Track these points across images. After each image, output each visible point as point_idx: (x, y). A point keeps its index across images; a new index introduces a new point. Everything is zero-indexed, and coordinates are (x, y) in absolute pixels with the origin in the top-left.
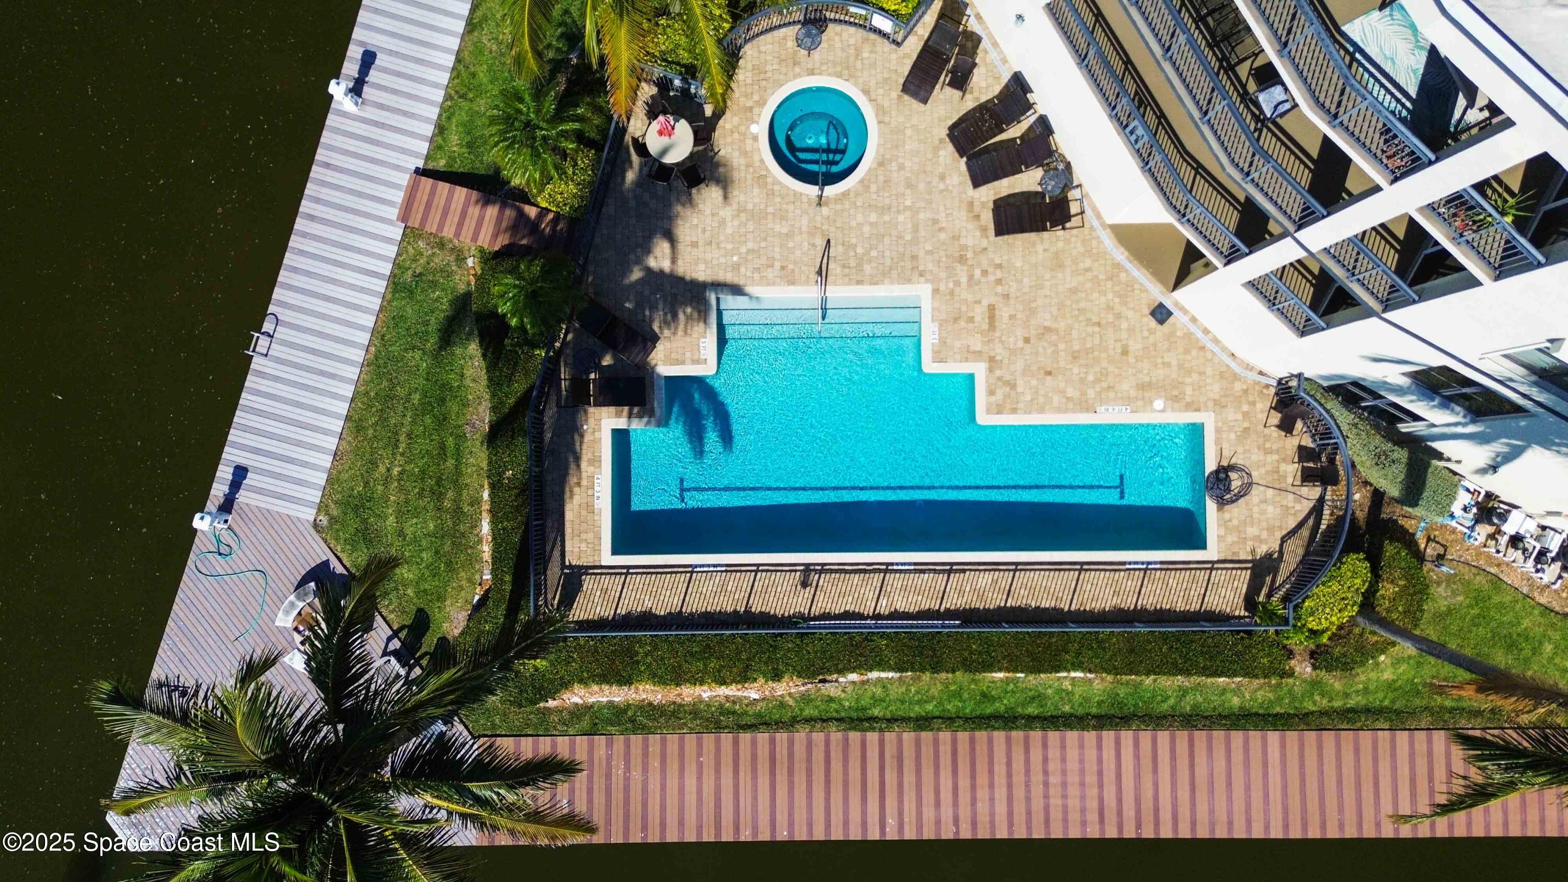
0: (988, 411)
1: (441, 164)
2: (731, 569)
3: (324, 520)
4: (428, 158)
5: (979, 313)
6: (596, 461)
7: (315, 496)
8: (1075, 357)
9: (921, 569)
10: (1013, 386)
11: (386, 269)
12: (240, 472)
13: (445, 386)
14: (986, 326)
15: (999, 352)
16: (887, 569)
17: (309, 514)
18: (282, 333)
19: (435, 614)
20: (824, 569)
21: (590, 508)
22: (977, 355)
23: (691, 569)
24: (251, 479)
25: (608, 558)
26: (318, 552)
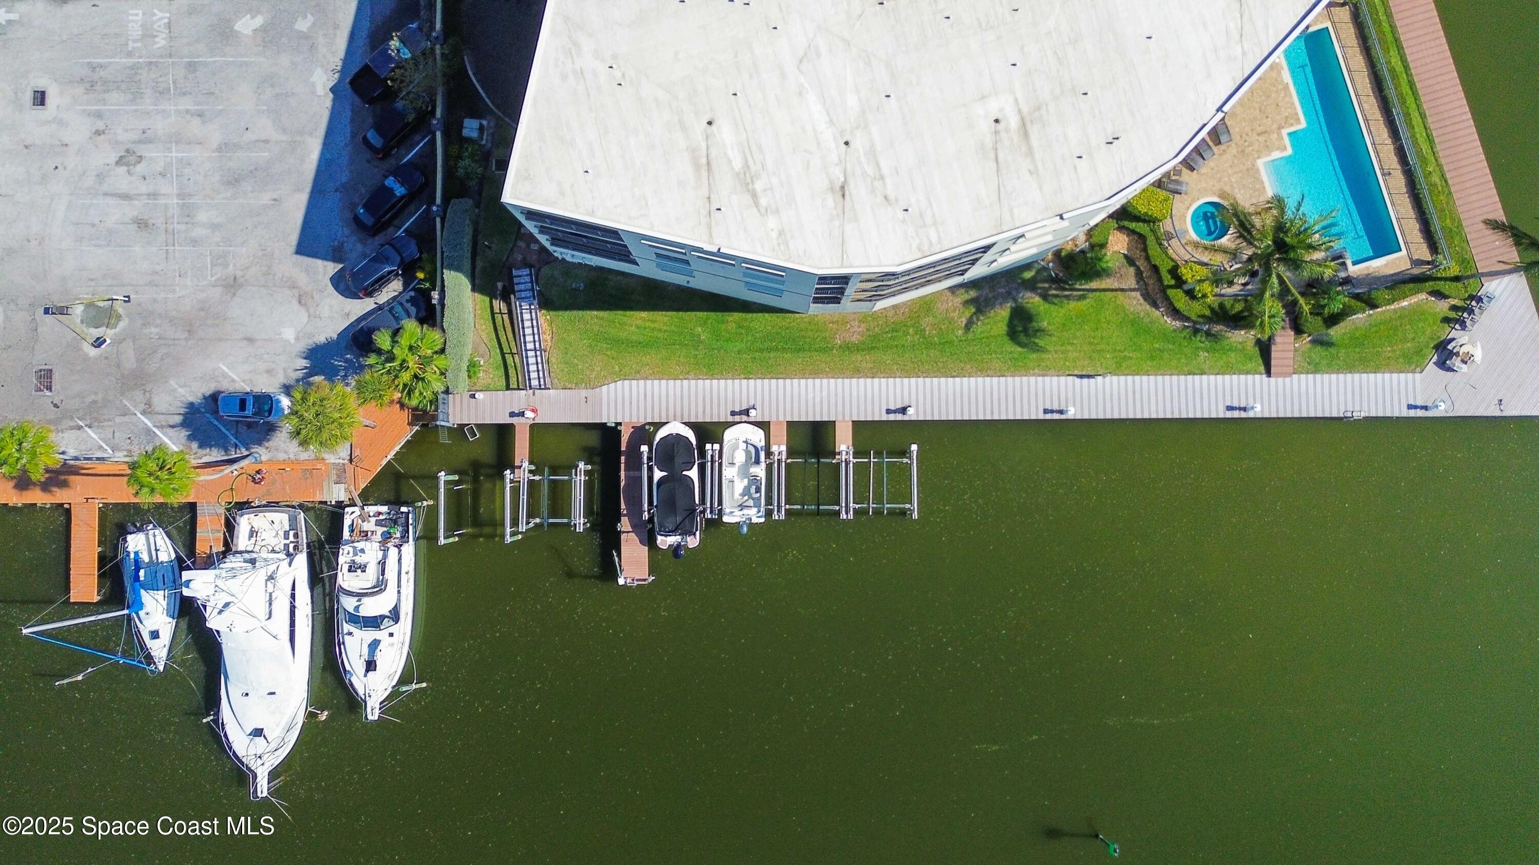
0: (1300, 123)
1: (1262, 368)
2: (1393, 204)
3: (1418, 369)
4: (1261, 374)
5: (1262, 139)
6: (1368, 268)
7: (1410, 375)
8: (1268, 97)
9: (1370, 132)
10: (1287, 117)
11: (1311, 376)
12: (1410, 407)
13: (1351, 338)
14: (1266, 135)
15: (1275, 126)
16: (1374, 144)
17: (1418, 376)
18: (1350, 408)
19: (1442, 315)
20: (1382, 168)
21: (1386, 265)
22: (1279, 134)
23: (1398, 219)
24: (1412, 402)
25: (1404, 252)
26: (1431, 367)
